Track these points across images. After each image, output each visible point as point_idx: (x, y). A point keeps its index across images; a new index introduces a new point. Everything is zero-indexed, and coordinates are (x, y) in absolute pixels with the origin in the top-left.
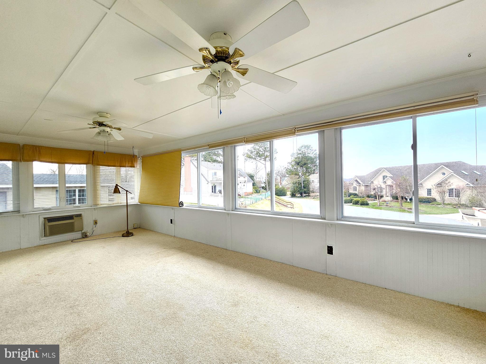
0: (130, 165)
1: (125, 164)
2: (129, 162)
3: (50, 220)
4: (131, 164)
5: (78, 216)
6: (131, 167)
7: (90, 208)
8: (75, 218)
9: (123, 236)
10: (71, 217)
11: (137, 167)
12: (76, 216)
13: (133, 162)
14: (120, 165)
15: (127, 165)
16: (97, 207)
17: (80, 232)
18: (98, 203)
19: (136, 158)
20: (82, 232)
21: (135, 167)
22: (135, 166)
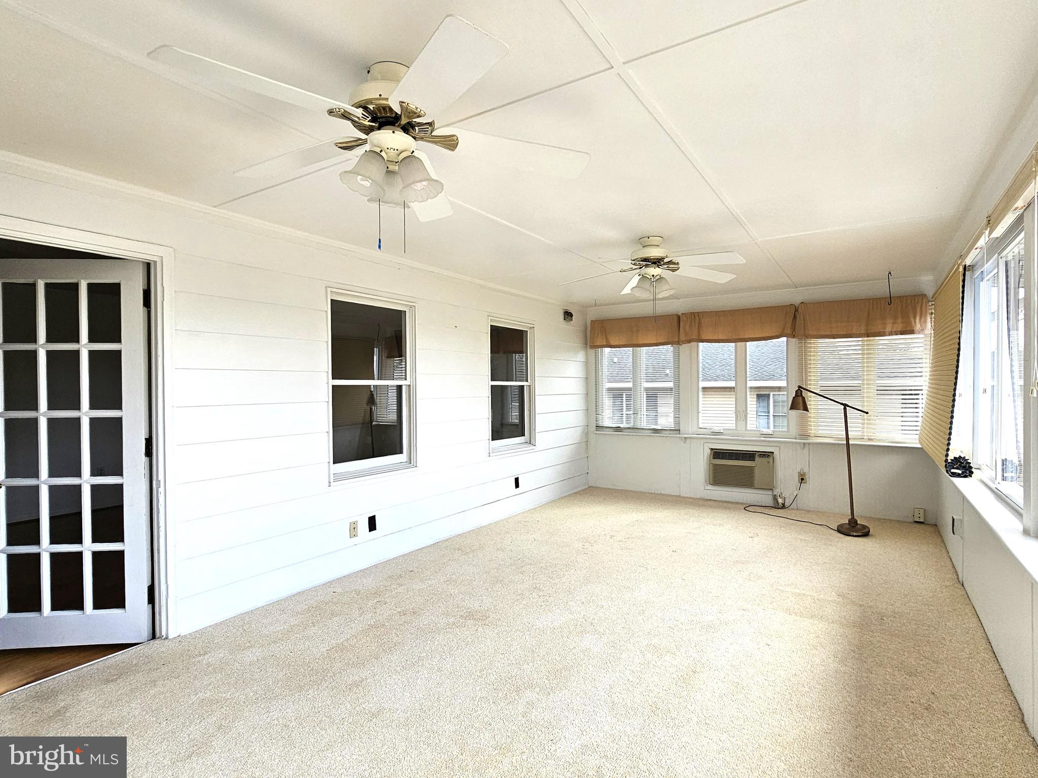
0: (899, 327)
1: (880, 326)
2: (895, 318)
3: (717, 454)
4: (903, 323)
5: (764, 455)
6: (903, 333)
7: (792, 443)
8: (757, 458)
9: (839, 531)
10: (749, 456)
11: (923, 330)
12: (761, 455)
13: (908, 317)
14: (866, 330)
15: (888, 329)
16: (809, 441)
17: (770, 493)
18: (810, 431)
19: (919, 305)
20: (773, 492)
21: (916, 331)
22: (918, 327)
